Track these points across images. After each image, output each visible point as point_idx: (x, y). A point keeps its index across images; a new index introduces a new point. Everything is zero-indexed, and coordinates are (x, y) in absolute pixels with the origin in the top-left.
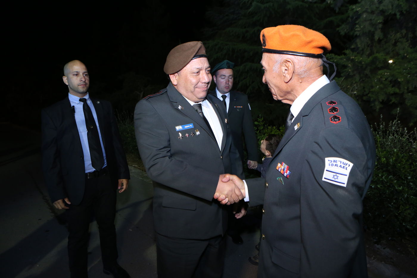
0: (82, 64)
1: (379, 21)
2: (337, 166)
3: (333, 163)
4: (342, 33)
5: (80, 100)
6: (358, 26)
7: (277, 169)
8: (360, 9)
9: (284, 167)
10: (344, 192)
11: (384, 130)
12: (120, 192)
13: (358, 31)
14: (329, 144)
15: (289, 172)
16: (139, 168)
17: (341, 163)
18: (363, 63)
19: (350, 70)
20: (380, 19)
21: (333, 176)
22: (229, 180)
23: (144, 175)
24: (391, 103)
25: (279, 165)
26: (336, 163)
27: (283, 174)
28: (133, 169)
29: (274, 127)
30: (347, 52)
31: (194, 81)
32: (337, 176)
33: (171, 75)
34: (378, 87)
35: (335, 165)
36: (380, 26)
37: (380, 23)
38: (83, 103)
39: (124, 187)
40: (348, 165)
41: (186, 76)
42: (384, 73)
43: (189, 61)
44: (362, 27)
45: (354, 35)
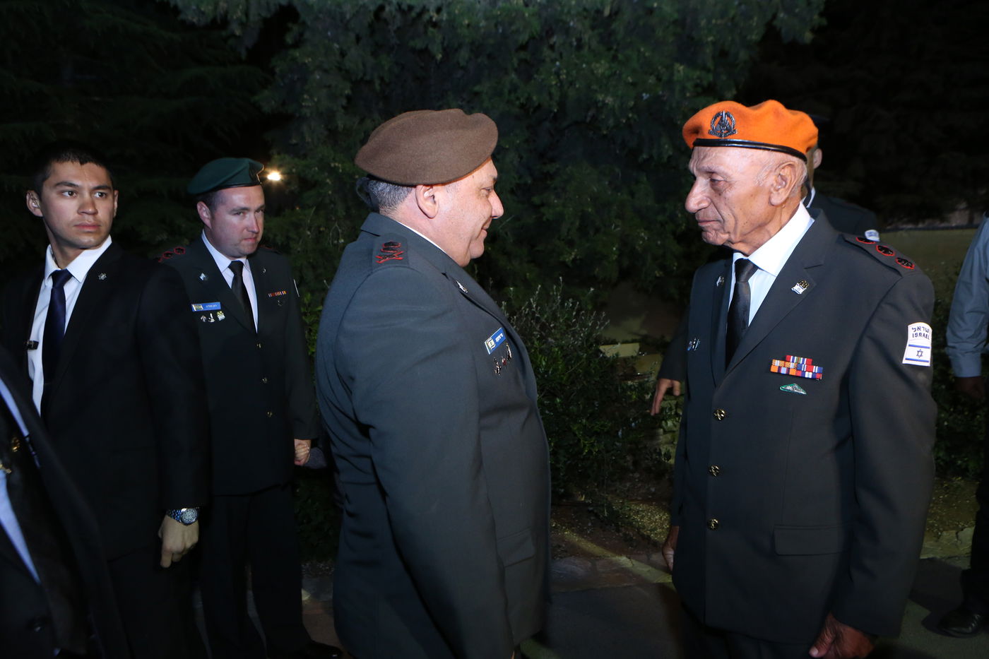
3: (915, 331)
4: (268, 109)
6: (308, 97)
7: (771, 371)
8: (310, 60)
9: (798, 362)
13: (308, 107)
25: (777, 363)
26: (919, 332)
35: (919, 335)
40: (929, 331)
44: (316, 99)
45: (297, 115)
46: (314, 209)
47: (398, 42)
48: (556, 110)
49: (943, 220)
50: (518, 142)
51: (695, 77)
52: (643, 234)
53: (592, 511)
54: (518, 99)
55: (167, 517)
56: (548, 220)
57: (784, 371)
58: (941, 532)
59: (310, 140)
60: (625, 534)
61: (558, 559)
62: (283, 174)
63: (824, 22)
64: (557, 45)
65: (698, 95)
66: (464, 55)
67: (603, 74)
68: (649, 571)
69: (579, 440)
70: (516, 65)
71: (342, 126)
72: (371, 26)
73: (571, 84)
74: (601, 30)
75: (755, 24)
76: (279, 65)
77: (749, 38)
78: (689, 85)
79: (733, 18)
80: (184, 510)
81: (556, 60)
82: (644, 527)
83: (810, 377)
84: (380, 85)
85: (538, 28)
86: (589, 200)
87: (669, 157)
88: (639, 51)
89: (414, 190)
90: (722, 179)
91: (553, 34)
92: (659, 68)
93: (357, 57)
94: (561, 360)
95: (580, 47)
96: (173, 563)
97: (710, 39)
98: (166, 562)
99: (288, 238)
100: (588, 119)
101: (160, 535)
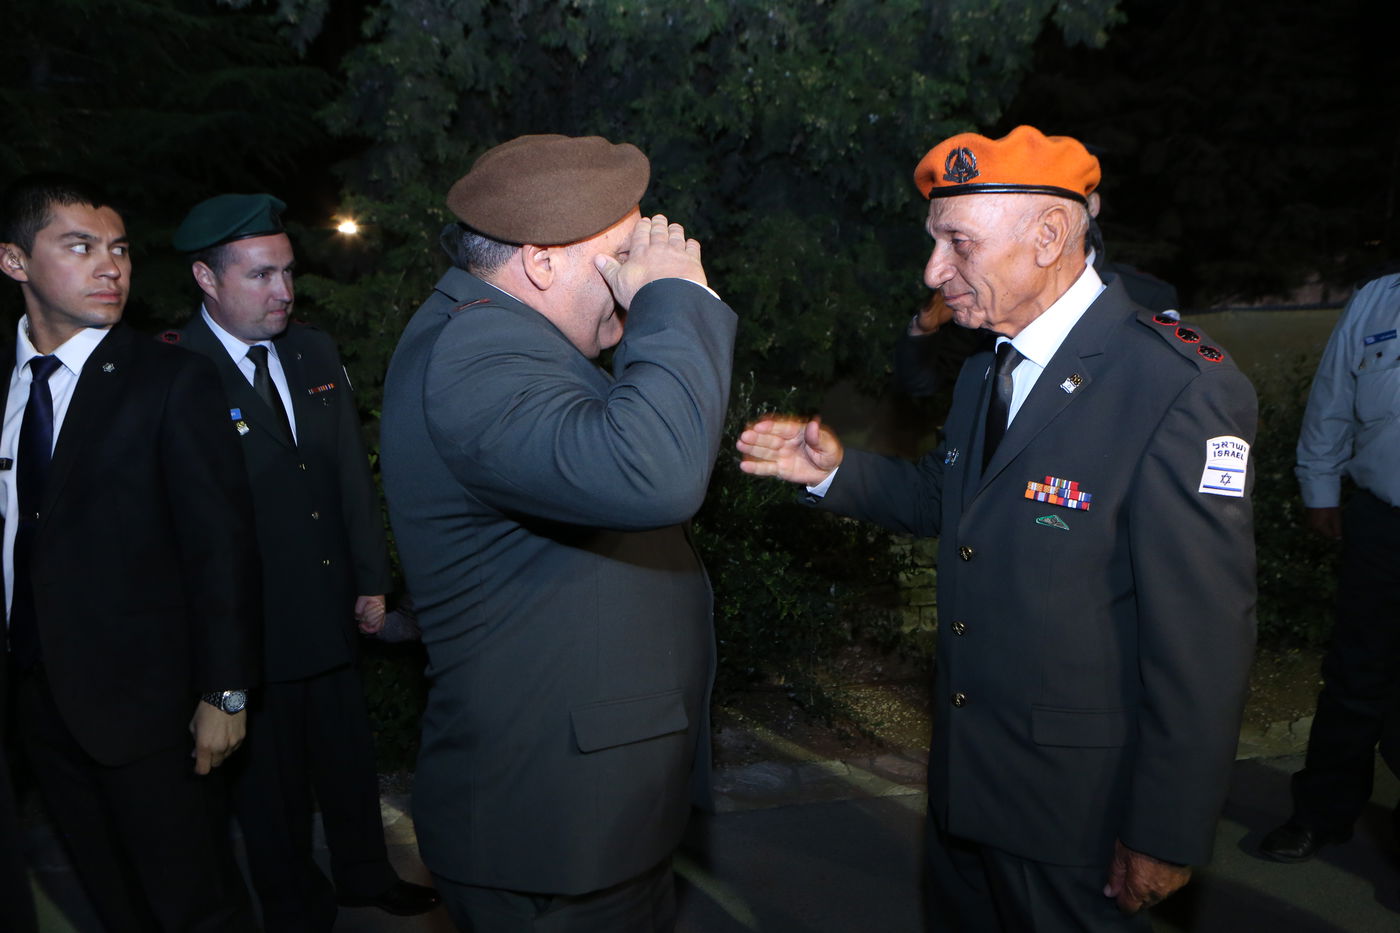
2: (1228, 455)
3: (1220, 449)
8: (398, 60)
9: (1060, 487)
10: (1240, 510)
15: (1085, 497)
17: (1233, 446)
21: (1221, 478)
25: (1033, 486)
26: (1226, 449)
27: (1061, 504)
32: (1228, 477)
35: (1225, 453)
40: (1244, 449)
44: (406, 117)
45: (380, 139)
46: (404, 273)
47: (525, 36)
48: (747, 137)
49: (1287, 297)
50: (694, 181)
51: (941, 92)
52: (868, 313)
53: (793, 699)
54: (694, 119)
55: (203, 705)
56: (734, 292)
57: (1041, 497)
58: (1270, 723)
59: (398, 175)
60: (839, 730)
61: (746, 764)
62: (359, 223)
63: (1123, 18)
64: (750, 45)
65: (946, 117)
66: (618, 56)
67: (813, 86)
68: (871, 781)
69: (775, 600)
70: (691, 72)
71: (444, 156)
72: (485, 12)
73: (770, 99)
74: (812, 24)
75: (1027, 19)
76: (353, 67)
77: (1018, 38)
78: (933, 103)
79: (997, 11)
80: (227, 694)
81: (749, 65)
82: (866, 721)
83: (1075, 507)
84: (499, 97)
85: (724, 21)
86: (793, 264)
87: (905, 205)
88: (865, 53)
89: (520, 250)
90: (967, 238)
91: (744, 29)
92: (894, 78)
93: (465, 56)
94: (751, 488)
95: (782, 47)
96: (212, 769)
97: (965, 38)
98: (204, 766)
99: (366, 315)
100: (793, 150)
101: (192, 729)
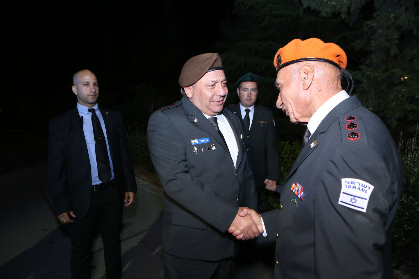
0: (93, 73)
1: (395, 37)
2: (355, 188)
3: (350, 184)
4: (357, 48)
5: (89, 110)
6: (374, 42)
7: (291, 190)
8: (375, 24)
9: (299, 188)
10: (364, 218)
11: (403, 148)
12: (126, 206)
13: (373, 46)
14: (346, 163)
15: (303, 194)
16: (147, 180)
17: (359, 185)
18: (379, 79)
19: (365, 86)
20: (396, 35)
21: (350, 200)
22: (247, 215)
23: (153, 187)
24: (408, 120)
25: (294, 185)
26: (354, 185)
27: (297, 195)
28: (142, 182)
29: (287, 143)
30: (362, 67)
31: (209, 94)
32: (355, 200)
33: (185, 87)
34: (394, 103)
35: (353, 187)
36: (396, 41)
37: (396, 39)
38: (92, 113)
39: (131, 200)
40: (368, 188)
41: (201, 90)
42: (401, 90)
43: (204, 73)
44: (378, 42)
83: (300, 197)
